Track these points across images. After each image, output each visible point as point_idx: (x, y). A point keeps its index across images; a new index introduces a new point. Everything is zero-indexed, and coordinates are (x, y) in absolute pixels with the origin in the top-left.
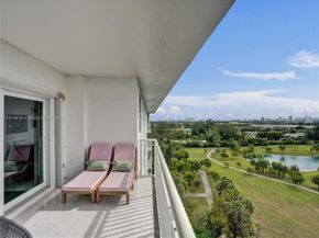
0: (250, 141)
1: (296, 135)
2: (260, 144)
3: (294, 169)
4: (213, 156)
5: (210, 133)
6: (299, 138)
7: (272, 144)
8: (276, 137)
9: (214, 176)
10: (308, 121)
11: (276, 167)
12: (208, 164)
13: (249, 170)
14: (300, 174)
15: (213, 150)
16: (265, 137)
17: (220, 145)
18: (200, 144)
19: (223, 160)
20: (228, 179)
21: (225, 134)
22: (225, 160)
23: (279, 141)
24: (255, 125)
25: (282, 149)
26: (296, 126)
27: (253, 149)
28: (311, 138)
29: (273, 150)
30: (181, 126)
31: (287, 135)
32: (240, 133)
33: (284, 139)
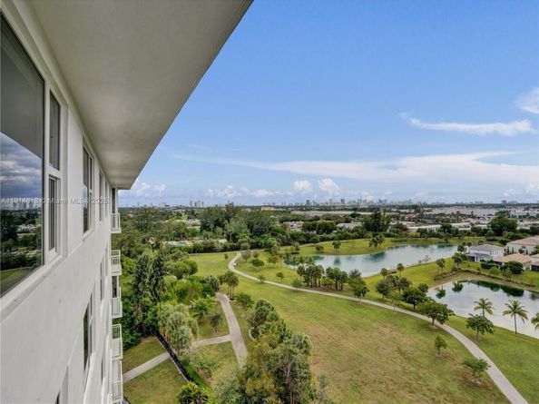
0: (294, 237)
1: (352, 226)
2: (308, 240)
3: (355, 275)
4: (238, 266)
5: (231, 227)
6: (356, 230)
7: (323, 240)
8: (328, 229)
9: (244, 301)
11: (334, 275)
12: (231, 280)
13: (296, 284)
14: (363, 283)
15: (239, 254)
16: (313, 229)
17: (249, 246)
18: (216, 245)
19: (255, 271)
20: (268, 305)
21: (256, 227)
22: (259, 271)
23: (332, 235)
24: (298, 213)
25: (337, 246)
26: (350, 213)
27: (298, 250)
28: (369, 230)
29: (326, 249)
30: (181, 215)
31: (341, 225)
32: (278, 225)
33: (338, 232)
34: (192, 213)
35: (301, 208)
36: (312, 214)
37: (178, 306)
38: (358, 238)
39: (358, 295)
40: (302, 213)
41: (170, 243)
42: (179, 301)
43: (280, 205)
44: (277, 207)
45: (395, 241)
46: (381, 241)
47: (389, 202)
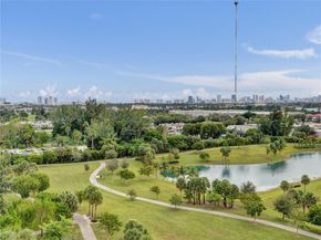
0: (173, 143)
1: (244, 128)
2: (190, 146)
3: (248, 188)
4: (102, 178)
5: (93, 129)
6: (249, 133)
7: (209, 145)
8: (215, 132)
9: (109, 223)
10: (259, 103)
11: (222, 189)
12: (94, 197)
13: (175, 201)
14: (258, 199)
15: (103, 164)
16: (196, 133)
17: (116, 154)
18: (73, 153)
19: (123, 185)
20: (139, 227)
21: (125, 130)
22: (129, 184)
24: (178, 112)
25: (226, 153)
26: (243, 112)
27: (177, 158)
28: (266, 133)
29: (212, 157)
30: (27, 115)
31: (231, 127)
32: (152, 127)
33: (227, 137)
34: (41, 113)
35: (181, 106)
36: (196, 114)
37: (21, 232)
38: (253, 143)
39: (253, 215)
40: (183, 112)
41: (12, 151)
42: (23, 226)
43: (155, 102)
44: (153, 105)
45: (299, 148)
46: (281, 148)
47: (292, 99)
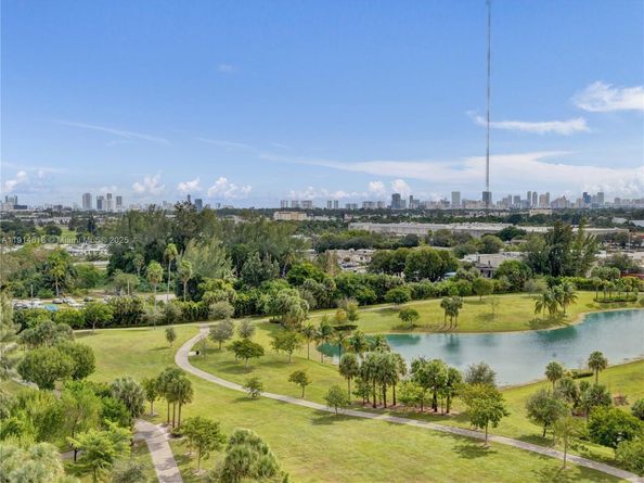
3: (481, 376)
6: (505, 270)
7: (420, 295)
9: (201, 436)
10: (538, 209)
11: (429, 378)
12: (176, 390)
15: (201, 331)
20: (254, 443)
23: (446, 283)
24: (366, 227)
25: (451, 310)
26: (499, 227)
27: (352, 318)
31: (470, 258)
32: (310, 258)
33: (460, 276)
35: (377, 215)
45: (605, 302)
46: (568, 298)
